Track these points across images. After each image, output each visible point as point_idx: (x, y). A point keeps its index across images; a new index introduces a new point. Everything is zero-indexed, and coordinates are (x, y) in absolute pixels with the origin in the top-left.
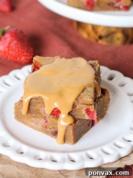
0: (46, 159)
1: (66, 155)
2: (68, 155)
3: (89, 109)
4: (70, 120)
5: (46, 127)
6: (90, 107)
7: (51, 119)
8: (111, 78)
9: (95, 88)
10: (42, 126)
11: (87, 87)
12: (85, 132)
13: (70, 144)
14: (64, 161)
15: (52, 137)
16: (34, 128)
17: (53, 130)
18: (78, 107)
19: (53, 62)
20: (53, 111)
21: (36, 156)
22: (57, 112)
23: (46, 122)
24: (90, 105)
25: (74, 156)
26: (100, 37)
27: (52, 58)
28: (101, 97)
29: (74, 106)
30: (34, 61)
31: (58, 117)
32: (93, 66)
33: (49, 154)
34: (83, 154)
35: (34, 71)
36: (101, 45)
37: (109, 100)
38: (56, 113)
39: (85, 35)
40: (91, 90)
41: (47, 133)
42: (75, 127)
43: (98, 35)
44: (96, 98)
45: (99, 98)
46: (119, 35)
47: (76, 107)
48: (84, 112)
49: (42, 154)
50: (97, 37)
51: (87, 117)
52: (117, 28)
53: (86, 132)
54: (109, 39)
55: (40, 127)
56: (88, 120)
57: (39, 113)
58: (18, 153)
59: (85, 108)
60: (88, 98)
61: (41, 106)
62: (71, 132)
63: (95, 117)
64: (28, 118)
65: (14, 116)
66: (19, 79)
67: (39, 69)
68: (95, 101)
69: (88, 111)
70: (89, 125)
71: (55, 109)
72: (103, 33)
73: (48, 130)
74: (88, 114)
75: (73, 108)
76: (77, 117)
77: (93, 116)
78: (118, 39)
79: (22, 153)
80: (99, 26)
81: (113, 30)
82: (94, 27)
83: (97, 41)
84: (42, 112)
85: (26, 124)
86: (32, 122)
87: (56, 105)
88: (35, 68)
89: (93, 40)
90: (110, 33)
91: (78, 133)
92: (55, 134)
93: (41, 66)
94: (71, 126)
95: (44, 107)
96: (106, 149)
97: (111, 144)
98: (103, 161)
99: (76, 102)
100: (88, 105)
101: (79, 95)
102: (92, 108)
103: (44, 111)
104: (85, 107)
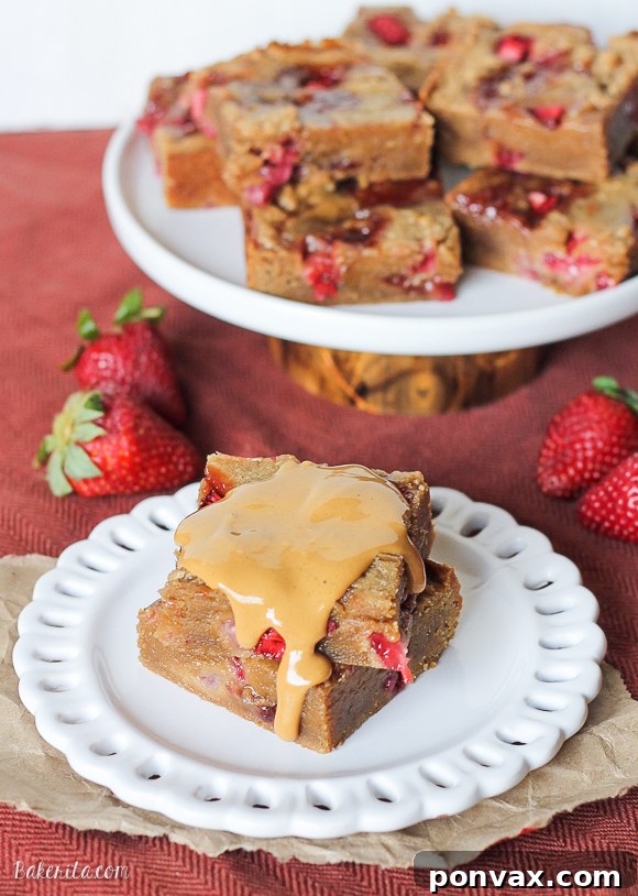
0: (232, 801)
1: (298, 788)
2: (307, 788)
3: (381, 635)
4: (319, 671)
5: (240, 692)
6: (386, 628)
7: (254, 666)
8: (472, 531)
9: (405, 565)
10: (229, 688)
11: (377, 562)
12: (371, 708)
13: (317, 750)
14: (291, 806)
15: (259, 723)
16: (203, 695)
17: (263, 701)
18: (344, 626)
19: (271, 475)
20: (261, 639)
21: (200, 788)
22: (276, 642)
23: (241, 674)
24: (386, 620)
25: (326, 790)
26: (363, 391)
27: (268, 460)
28: (426, 593)
29: (331, 623)
30: (207, 472)
31: (277, 661)
32: (403, 489)
33: (244, 784)
34: (358, 784)
35: (205, 502)
36: (366, 414)
37: (458, 603)
38: (271, 646)
39: (311, 386)
40: (391, 571)
41: (243, 711)
42: (335, 694)
43: (355, 382)
44: (410, 597)
45: (420, 598)
46: (426, 381)
47: (337, 626)
48: (365, 645)
49: (221, 783)
50: (350, 391)
51: (376, 663)
52: (418, 358)
53: (376, 710)
54: (391, 396)
55: (222, 691)
56: (381, 671)
57: (217, 645)
58: (143, 776)
59: (369, 632)
60: (379, 598)
61: (223, 623)
62: (320, 709)
63: (403, 663)
64: (182, 662)
65: (137, 651)
66: (164, 528)
67: (222, 496)
68: (404, 606)
69: (378, 641)
70: (384, 686)
71: (267, 632)
72: (371, 377)
73: (247, 701)
74: (380, 653)
75: (327, 630)
76: (341, 661)
77: (394, 659)
78: (423, 393)
79: (155, 777)
80: (358, 354)
81: (406, 364)
82: (341, 359)
83: (352, 402)
84: (226, 641)
85: (175, 679)
86: (196, 672)
87: (272, 619)
88: (210, 494)
89: (338, 400)
90: (395, 374)
91: (344, 715)
92: (269, 714)
93: (231, 486)
94: (320, 690)
95: (233, 624)
96: (436, 768)
97: (455, 754)
98: (421, 808)
99: (338, 608)
100: (377, 621)
101: (351, 587)
102: (392, 633)
103: (233, 637)
104: (368, 629)
